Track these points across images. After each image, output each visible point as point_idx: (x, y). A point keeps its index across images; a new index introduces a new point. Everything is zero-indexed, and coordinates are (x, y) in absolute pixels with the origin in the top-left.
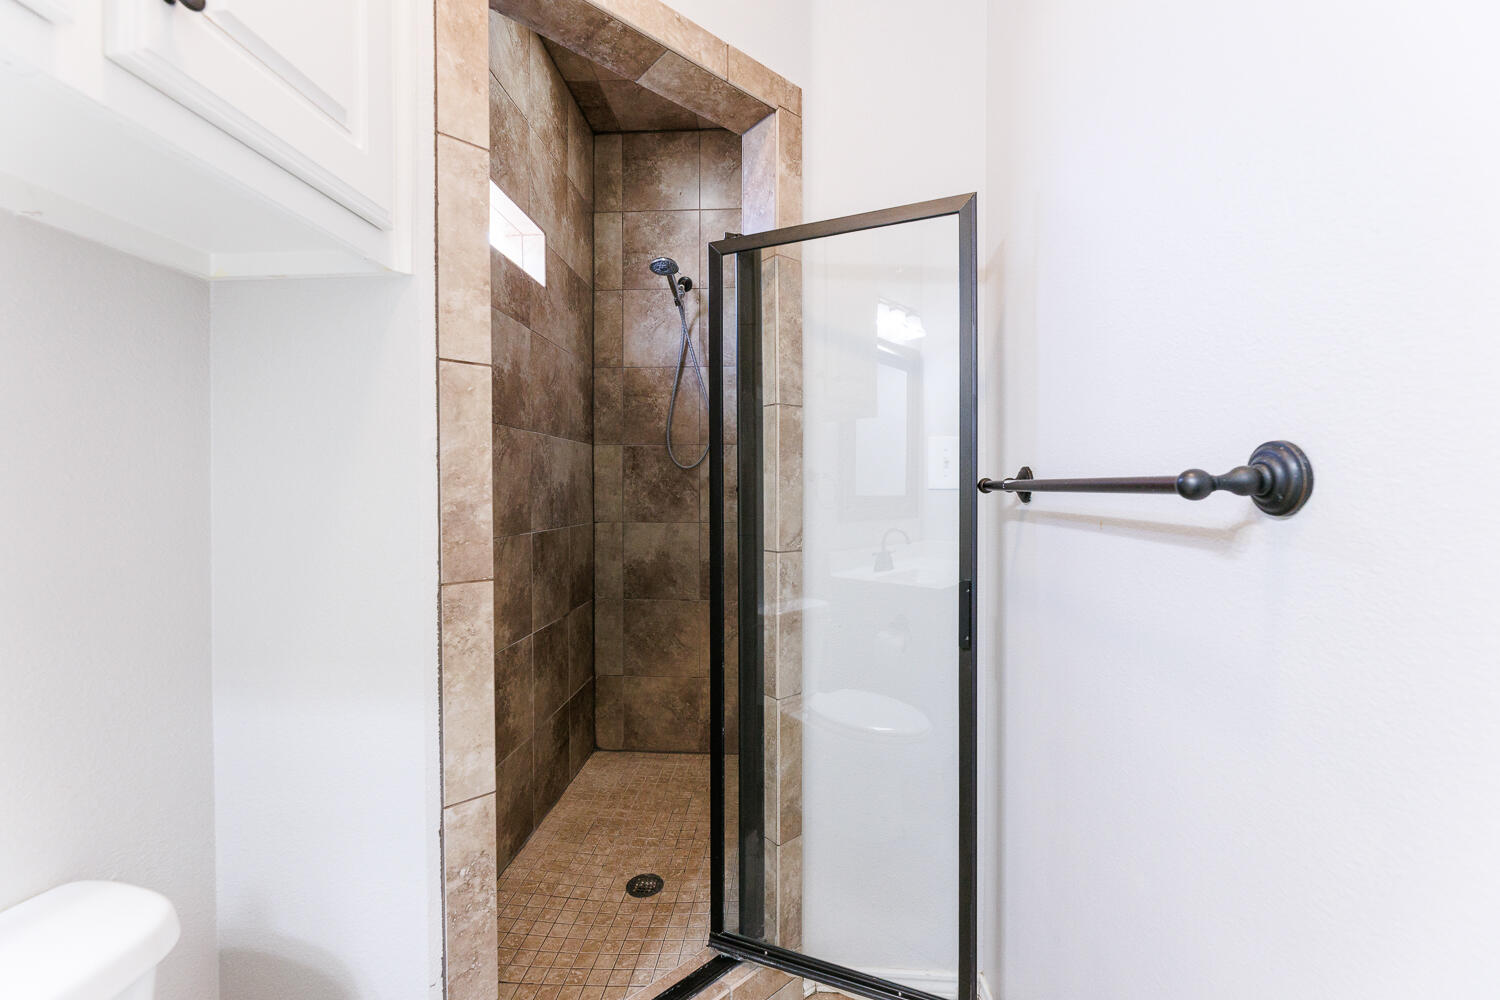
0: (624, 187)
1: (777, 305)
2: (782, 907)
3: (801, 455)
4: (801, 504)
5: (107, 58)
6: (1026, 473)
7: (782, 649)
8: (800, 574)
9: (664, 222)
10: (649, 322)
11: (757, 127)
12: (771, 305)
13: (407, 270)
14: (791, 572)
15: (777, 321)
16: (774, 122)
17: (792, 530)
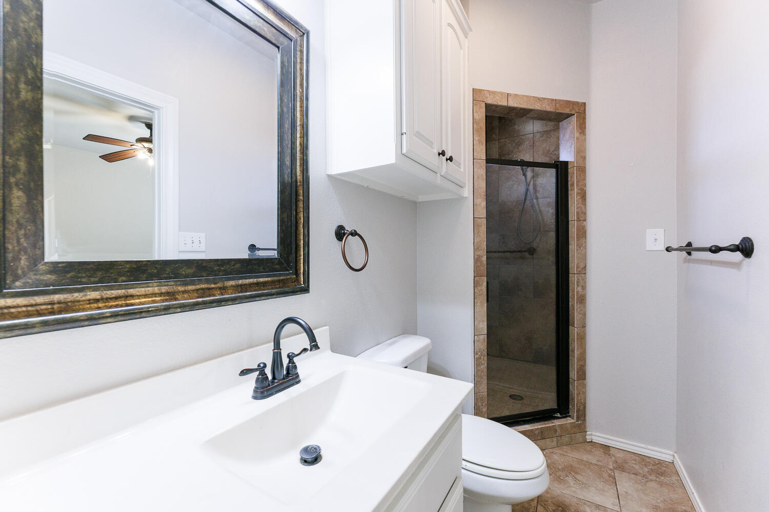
0: (499, 129)
1: (575, 184)
2: (577, 404)
3: (586, 238)
4: (586, 256)
5: (441, 176)
6: (689, 244)
7: (577, 310)
8: (585, 283)
9: (517, 141)
10: (511, 182)
11: (566, 120)
12: (573, 185)
13: (467, 196)
14: (581, 281)
15: (575, 190)
16: (574, 118)
17: (582, 266)
